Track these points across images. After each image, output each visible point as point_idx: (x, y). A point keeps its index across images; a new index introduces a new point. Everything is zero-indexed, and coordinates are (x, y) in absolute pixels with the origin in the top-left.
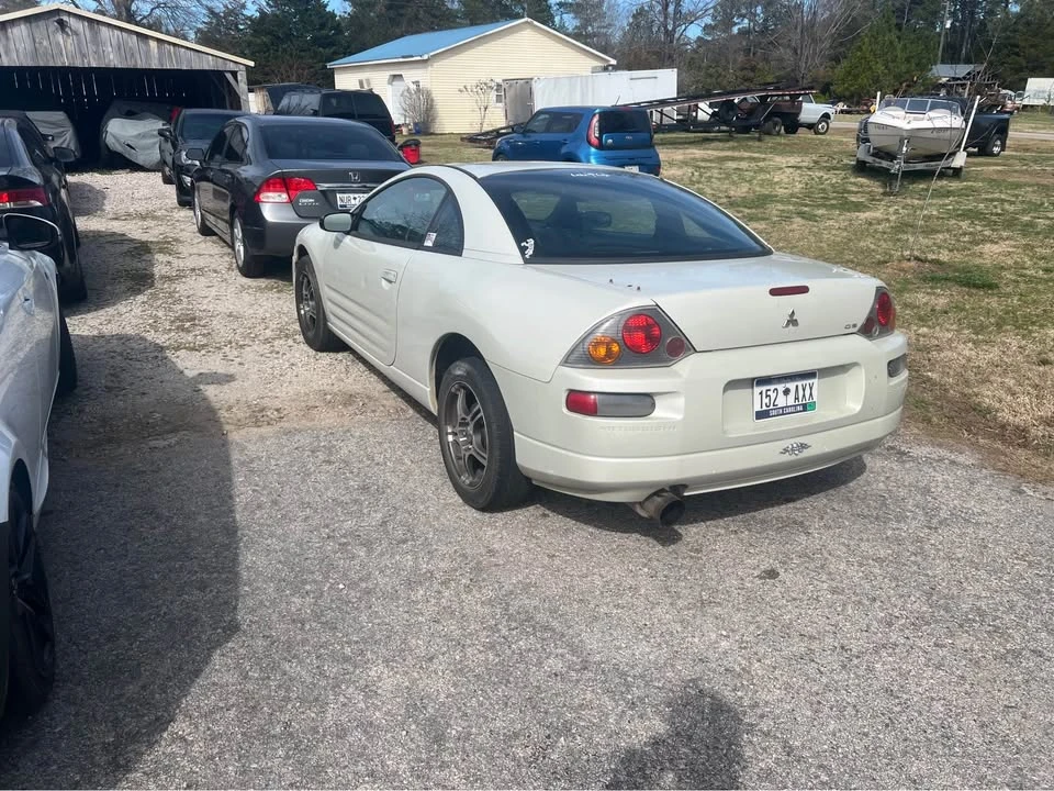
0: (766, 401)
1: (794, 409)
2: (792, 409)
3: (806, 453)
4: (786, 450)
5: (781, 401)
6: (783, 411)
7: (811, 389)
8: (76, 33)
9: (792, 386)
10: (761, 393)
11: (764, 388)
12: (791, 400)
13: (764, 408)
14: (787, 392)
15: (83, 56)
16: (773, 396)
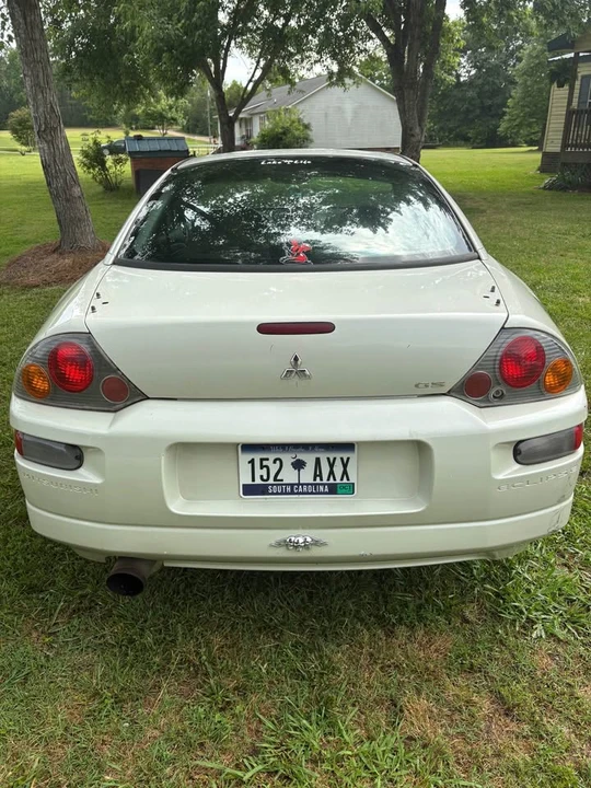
0: (259, 472)
1: (313, 490)
2: (310, 489)
3: (316, 552)
4: (279, 544)
5: (289, 475)
6: (293, 489)
7: (345, 466)
9: (309, 458)
10: (252, 462)
11: (257, 457)
12: (307, 476)
13: (258, 481)
14: (299, 465)
16: (274, 468)
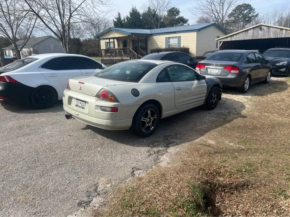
0: (77, 103)
6: (79, 107)
7: (84, 105)
8: (264, 30)
14: (80, 103)
15: (264, 36)
